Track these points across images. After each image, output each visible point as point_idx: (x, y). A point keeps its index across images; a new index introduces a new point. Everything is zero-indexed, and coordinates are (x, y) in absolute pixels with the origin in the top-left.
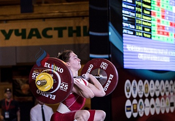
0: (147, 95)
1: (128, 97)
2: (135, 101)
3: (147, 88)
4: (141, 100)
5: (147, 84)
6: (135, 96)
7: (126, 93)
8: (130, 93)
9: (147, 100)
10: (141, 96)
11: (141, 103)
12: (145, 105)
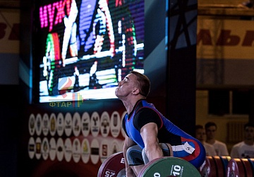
0: (53, 134)
1: (32, 134)
2: (39, 140)
3: (53, 124)
4: (46, 140)
5: (53, 118)
6: (39, 133)
7: (30, 129)
8: (34, 130)
9: (53, 140)
10: (46, 134)
11: (45, 142)
12: (50, 146)
